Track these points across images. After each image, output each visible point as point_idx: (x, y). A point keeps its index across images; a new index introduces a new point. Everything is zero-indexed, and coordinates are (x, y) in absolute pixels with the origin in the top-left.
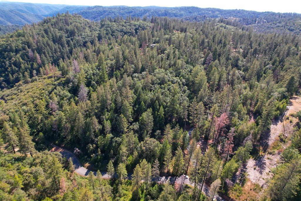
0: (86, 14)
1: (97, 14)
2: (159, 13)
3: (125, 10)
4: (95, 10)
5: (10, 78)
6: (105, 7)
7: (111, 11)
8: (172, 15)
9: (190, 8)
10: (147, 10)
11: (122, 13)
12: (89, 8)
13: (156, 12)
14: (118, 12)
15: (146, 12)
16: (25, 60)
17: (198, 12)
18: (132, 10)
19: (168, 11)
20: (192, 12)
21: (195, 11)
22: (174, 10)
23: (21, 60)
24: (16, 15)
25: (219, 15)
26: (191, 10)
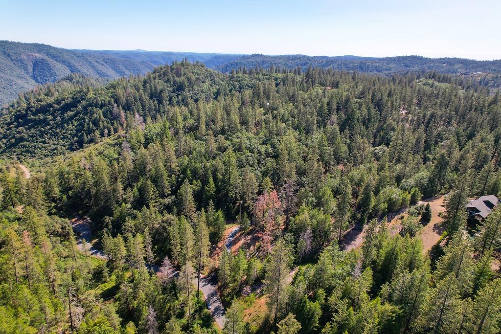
0: (237, 66)
1: (253, 65)
2: (349, 65)
3: (296, 61)
4: (251, 60)
5: (84, 139)
6: (267, 56)
7: (273, 62)
8: (371, 69)
9: (407, 59)
10: (332, 61)
11: (290, 65)
12: (244, 57)
13: (345, 65)
14: (283, 64)
15: (328, 64)
16: (107, 118)
17: (422, 65)
18: (307, 61)
19: (366, 63)
20: (409, 64)
21: (417, 63)
22: (378, 62)
23: (102, 117)
24: (146, 68)
25: (459, 70)
26: (408, 62)
